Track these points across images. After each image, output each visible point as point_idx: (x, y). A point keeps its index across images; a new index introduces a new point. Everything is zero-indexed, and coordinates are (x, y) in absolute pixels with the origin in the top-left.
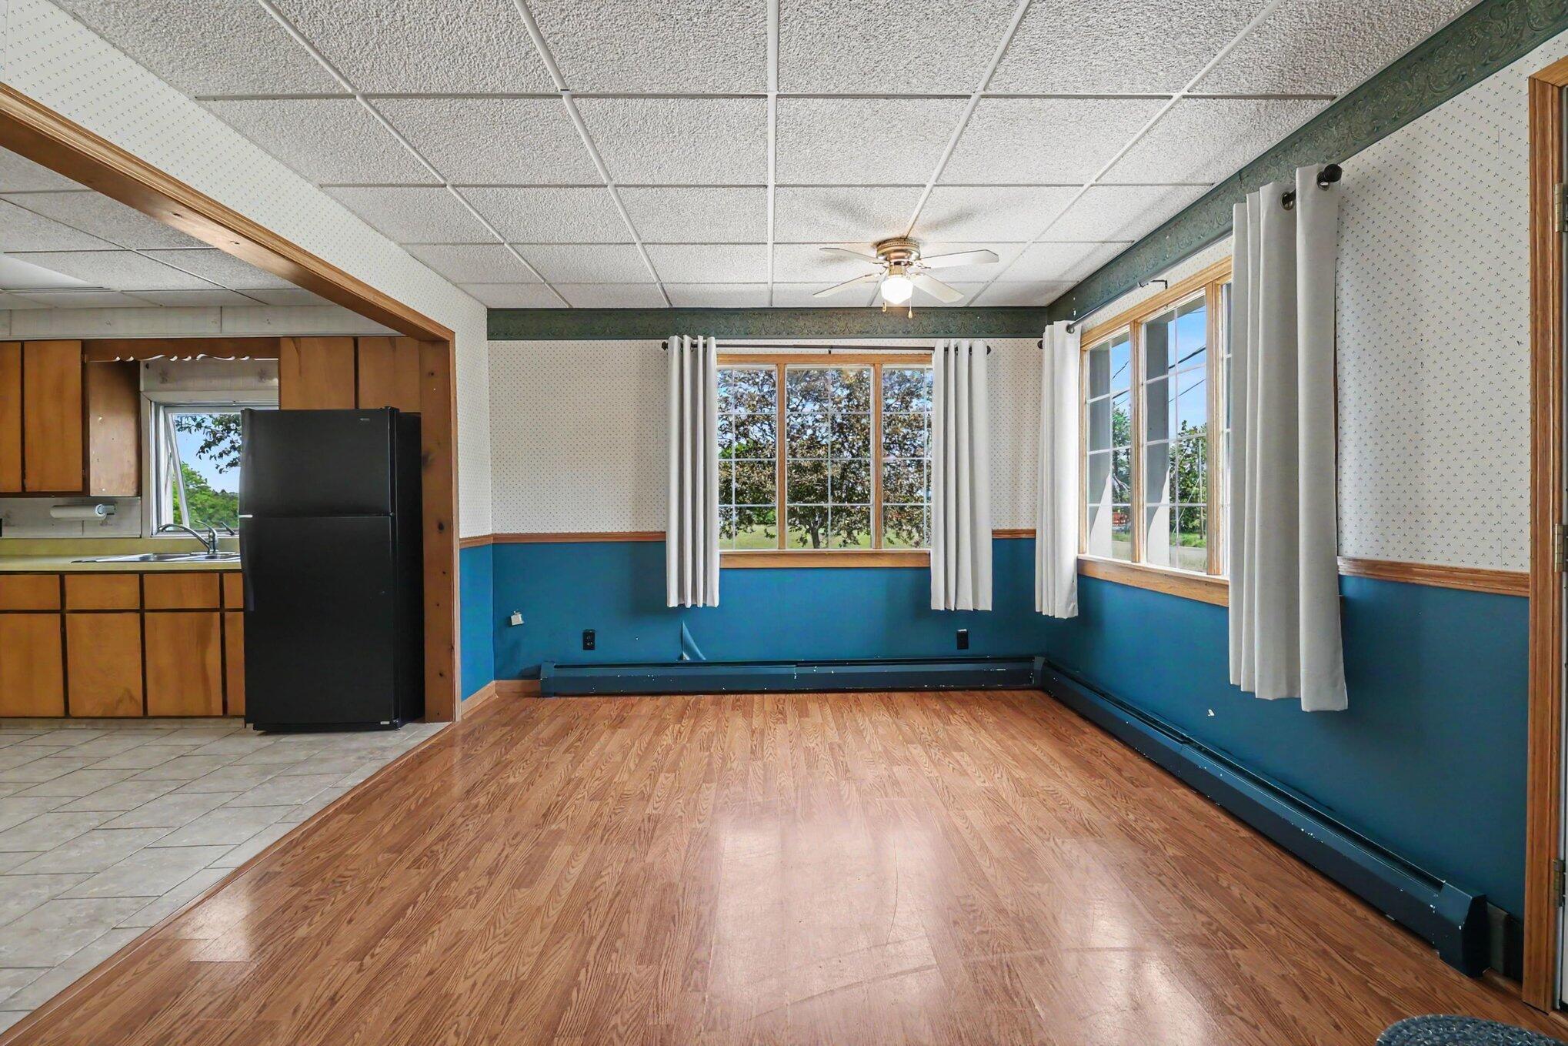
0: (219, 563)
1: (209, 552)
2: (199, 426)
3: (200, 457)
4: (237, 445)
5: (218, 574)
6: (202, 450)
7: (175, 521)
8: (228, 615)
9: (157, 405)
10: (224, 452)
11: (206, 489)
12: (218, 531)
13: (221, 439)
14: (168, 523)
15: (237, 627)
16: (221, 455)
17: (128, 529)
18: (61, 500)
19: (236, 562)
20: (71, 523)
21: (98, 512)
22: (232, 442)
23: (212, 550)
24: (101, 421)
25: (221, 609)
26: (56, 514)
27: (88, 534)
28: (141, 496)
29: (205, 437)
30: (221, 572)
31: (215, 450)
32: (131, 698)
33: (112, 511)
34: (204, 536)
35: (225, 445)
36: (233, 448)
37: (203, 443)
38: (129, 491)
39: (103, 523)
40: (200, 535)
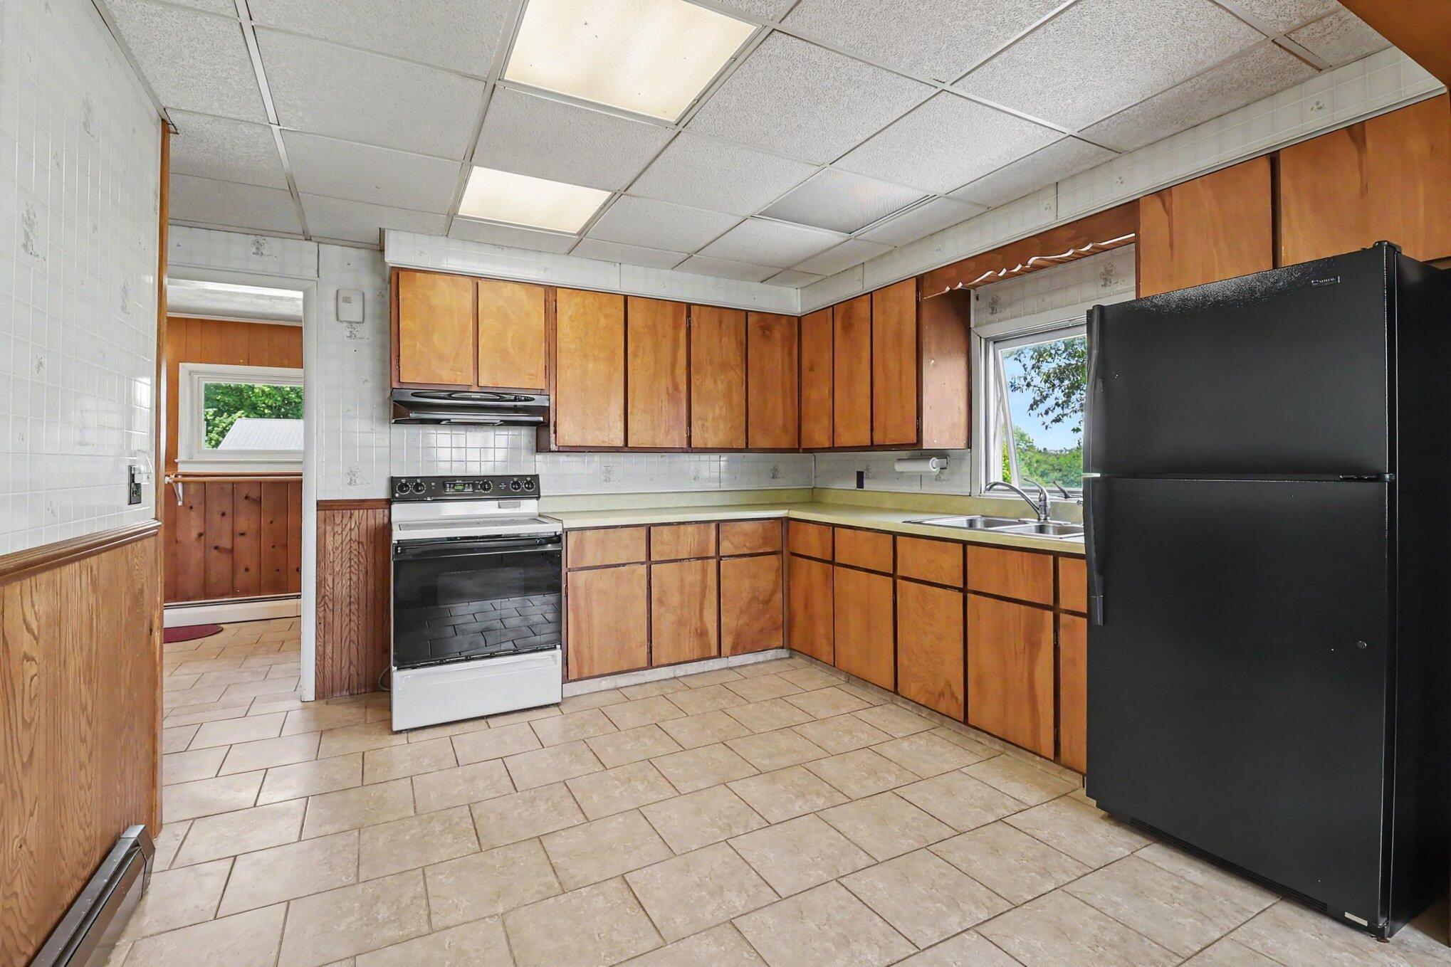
0: (1051, 541)
1: (1039, 519)
2: (1028, 385)
3: (1030, 415)
4: (1060, 402)
5: (1051, 557)
6: (1032, 408)
7: (1004, 479)
8: (1064, 618)
9: (987, 340)
10: (1049, 409)
11: (1032, 447)
12: (1049, 492)
13: (1045, 398)
14: (996, 481)
15: (1077, 636)
16: (1047, 413)
17: (957, 486)
18: (904, 454)
19: (1077, 542)
20: (911, 477)
21: (933, 465)
22: (1056, 399)
23: (1043, 516)
24: (934, 365)
25: (1055, 608)
26: (899, 467)
27: (926, 490)
28: (971, 448)
29: (1033, 395)
30: (1056, 555)
31: (1042, 408)
32: (953, 695)
33: (945, 465)
34: (1034, 498)
35: (1050, 402)
36: (1057, 404)
37: (1032, 402)
38: (961, 444)
39: (938, 478)
40: (1028, 497)
